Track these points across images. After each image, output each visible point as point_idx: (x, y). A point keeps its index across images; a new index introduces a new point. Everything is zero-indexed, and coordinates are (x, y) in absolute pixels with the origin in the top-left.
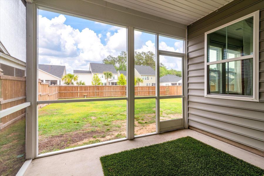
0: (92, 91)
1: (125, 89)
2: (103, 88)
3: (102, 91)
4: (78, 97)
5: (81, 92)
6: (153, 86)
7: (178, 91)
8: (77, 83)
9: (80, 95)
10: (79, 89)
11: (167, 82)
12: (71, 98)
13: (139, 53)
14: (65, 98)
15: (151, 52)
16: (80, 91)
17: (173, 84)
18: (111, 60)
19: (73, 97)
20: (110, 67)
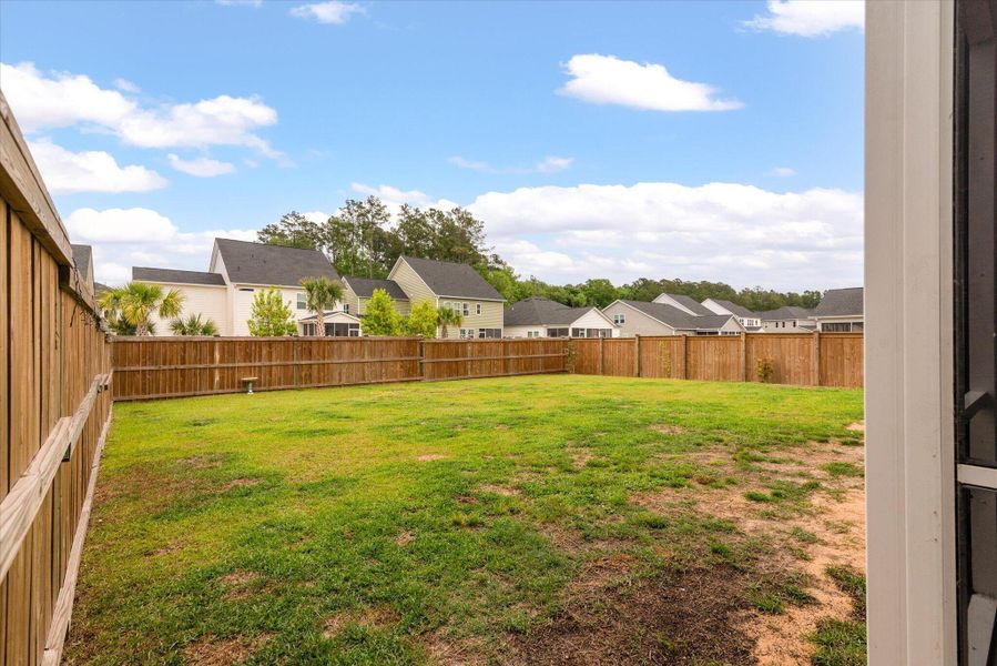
0: (278, 362)
1: (418, 350)
2: (327, 347)
3: (326, 361)
4: (215, 391)
5: (231, 365)
6: (482, 340)
7: (606, 356)
8: (178, 326)
9: (222, 378)
10: (217, 356)
11: (531, 324)
12: (179, 394)
13: (417, 211)
14: (147, 396)
15: (462, 210)
16: (221, 361)
17: (552, 333)
18: (298, 232)
19: (190, 390)
20: (311, 262)
